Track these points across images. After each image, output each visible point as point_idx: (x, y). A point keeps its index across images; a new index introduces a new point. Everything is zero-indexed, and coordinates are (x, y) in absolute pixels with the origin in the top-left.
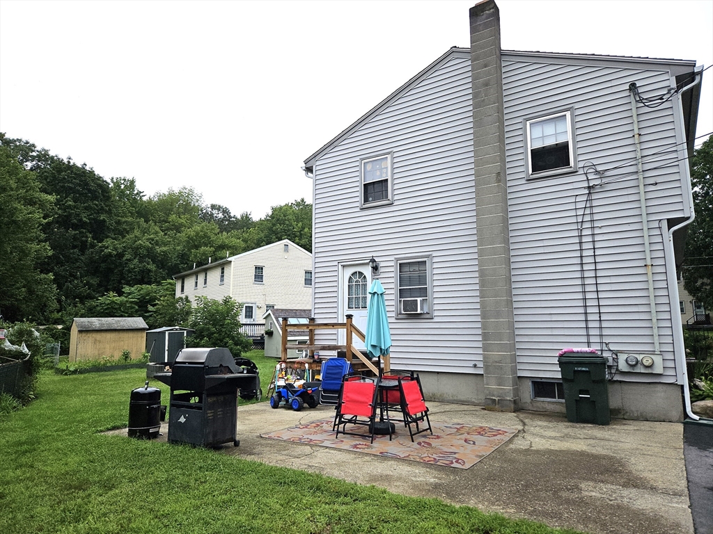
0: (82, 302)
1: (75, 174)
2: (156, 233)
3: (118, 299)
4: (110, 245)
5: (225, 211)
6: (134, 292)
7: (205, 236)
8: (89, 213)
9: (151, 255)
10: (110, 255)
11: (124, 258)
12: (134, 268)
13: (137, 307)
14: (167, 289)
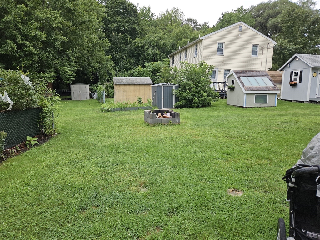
0: (127, 71)
1: (121, 3)
2: (160, 33)
3: (143, 69)
4: (138, 41)
5: (195, 22)
6: (150, 65)
7: (185, 32)
8: (128, 25)
9: (157, 45)
10: (138, 47)
11: (145, 48)
12: (150, 53)
13: (151, 74)
14: (166, 64)
